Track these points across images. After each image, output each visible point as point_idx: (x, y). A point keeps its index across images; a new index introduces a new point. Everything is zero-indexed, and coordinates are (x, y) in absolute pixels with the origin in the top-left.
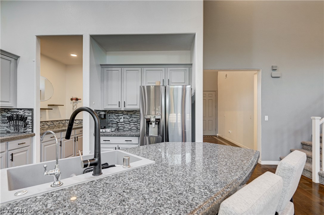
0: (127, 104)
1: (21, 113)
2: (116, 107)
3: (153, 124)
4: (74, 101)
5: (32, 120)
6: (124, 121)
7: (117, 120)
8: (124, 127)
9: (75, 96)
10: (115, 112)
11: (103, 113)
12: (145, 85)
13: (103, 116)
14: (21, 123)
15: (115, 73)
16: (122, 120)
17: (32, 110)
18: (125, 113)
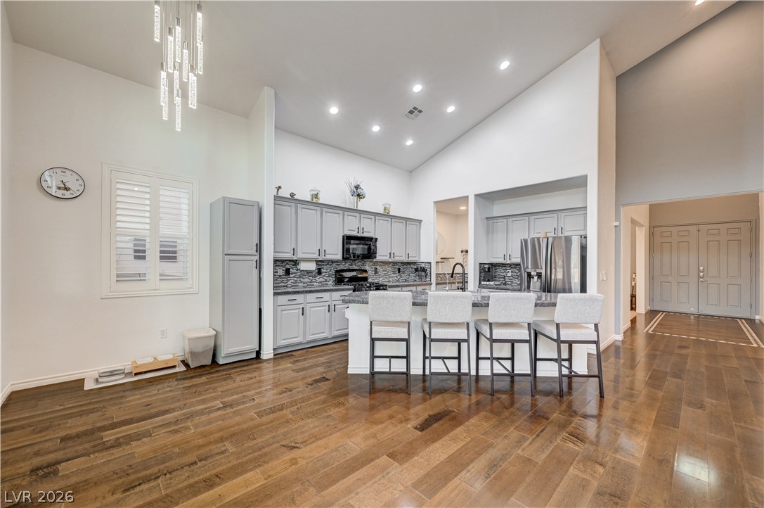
0: (513, 256)
1: (423, 265)
2: (501, 260)
3: (536, 278)
4: (464, 253)
5: (430, 271)
6: (512, 276)
7: (504, 274)
8: (512, 282)
9: (465, 249)
10: (504, 265)
11: (487, 266)
12: (522, 238)
13: (487, 269)
14: (423, 274)
15: (501, 224)
16: (509, 274)
17: (430, 263)
18: (513, 266)
